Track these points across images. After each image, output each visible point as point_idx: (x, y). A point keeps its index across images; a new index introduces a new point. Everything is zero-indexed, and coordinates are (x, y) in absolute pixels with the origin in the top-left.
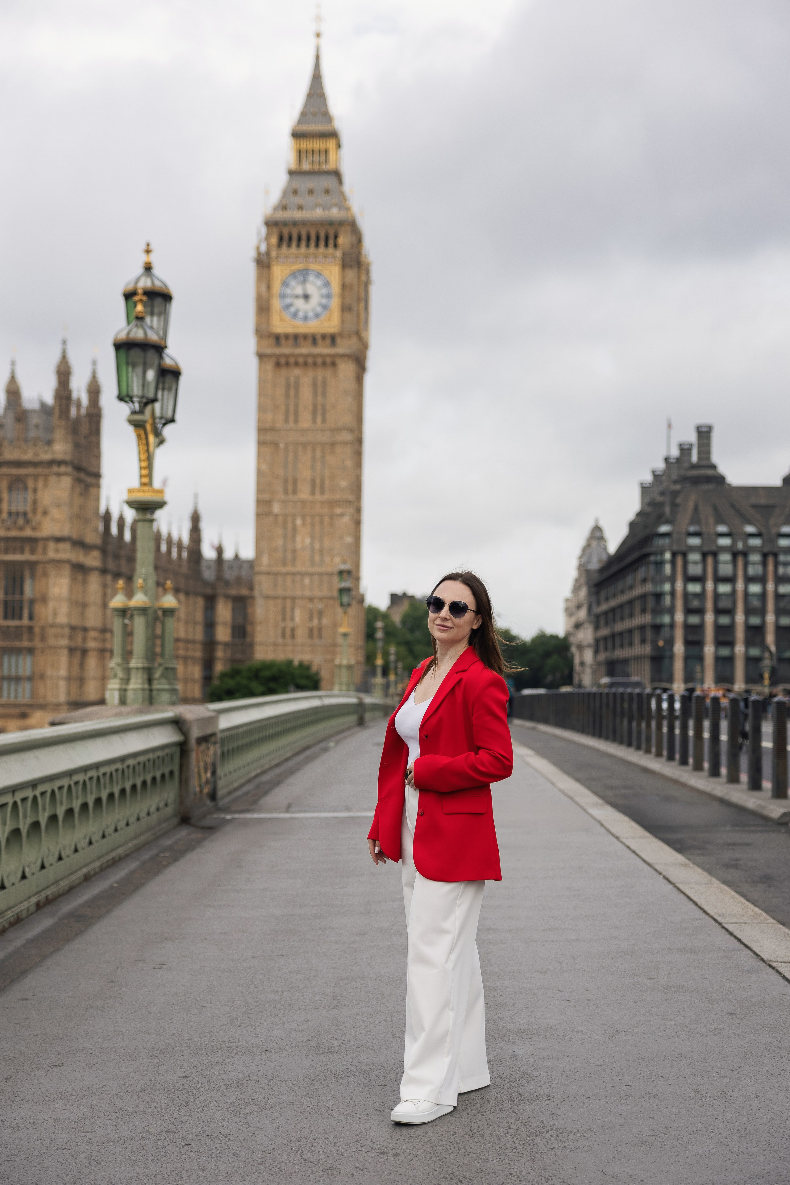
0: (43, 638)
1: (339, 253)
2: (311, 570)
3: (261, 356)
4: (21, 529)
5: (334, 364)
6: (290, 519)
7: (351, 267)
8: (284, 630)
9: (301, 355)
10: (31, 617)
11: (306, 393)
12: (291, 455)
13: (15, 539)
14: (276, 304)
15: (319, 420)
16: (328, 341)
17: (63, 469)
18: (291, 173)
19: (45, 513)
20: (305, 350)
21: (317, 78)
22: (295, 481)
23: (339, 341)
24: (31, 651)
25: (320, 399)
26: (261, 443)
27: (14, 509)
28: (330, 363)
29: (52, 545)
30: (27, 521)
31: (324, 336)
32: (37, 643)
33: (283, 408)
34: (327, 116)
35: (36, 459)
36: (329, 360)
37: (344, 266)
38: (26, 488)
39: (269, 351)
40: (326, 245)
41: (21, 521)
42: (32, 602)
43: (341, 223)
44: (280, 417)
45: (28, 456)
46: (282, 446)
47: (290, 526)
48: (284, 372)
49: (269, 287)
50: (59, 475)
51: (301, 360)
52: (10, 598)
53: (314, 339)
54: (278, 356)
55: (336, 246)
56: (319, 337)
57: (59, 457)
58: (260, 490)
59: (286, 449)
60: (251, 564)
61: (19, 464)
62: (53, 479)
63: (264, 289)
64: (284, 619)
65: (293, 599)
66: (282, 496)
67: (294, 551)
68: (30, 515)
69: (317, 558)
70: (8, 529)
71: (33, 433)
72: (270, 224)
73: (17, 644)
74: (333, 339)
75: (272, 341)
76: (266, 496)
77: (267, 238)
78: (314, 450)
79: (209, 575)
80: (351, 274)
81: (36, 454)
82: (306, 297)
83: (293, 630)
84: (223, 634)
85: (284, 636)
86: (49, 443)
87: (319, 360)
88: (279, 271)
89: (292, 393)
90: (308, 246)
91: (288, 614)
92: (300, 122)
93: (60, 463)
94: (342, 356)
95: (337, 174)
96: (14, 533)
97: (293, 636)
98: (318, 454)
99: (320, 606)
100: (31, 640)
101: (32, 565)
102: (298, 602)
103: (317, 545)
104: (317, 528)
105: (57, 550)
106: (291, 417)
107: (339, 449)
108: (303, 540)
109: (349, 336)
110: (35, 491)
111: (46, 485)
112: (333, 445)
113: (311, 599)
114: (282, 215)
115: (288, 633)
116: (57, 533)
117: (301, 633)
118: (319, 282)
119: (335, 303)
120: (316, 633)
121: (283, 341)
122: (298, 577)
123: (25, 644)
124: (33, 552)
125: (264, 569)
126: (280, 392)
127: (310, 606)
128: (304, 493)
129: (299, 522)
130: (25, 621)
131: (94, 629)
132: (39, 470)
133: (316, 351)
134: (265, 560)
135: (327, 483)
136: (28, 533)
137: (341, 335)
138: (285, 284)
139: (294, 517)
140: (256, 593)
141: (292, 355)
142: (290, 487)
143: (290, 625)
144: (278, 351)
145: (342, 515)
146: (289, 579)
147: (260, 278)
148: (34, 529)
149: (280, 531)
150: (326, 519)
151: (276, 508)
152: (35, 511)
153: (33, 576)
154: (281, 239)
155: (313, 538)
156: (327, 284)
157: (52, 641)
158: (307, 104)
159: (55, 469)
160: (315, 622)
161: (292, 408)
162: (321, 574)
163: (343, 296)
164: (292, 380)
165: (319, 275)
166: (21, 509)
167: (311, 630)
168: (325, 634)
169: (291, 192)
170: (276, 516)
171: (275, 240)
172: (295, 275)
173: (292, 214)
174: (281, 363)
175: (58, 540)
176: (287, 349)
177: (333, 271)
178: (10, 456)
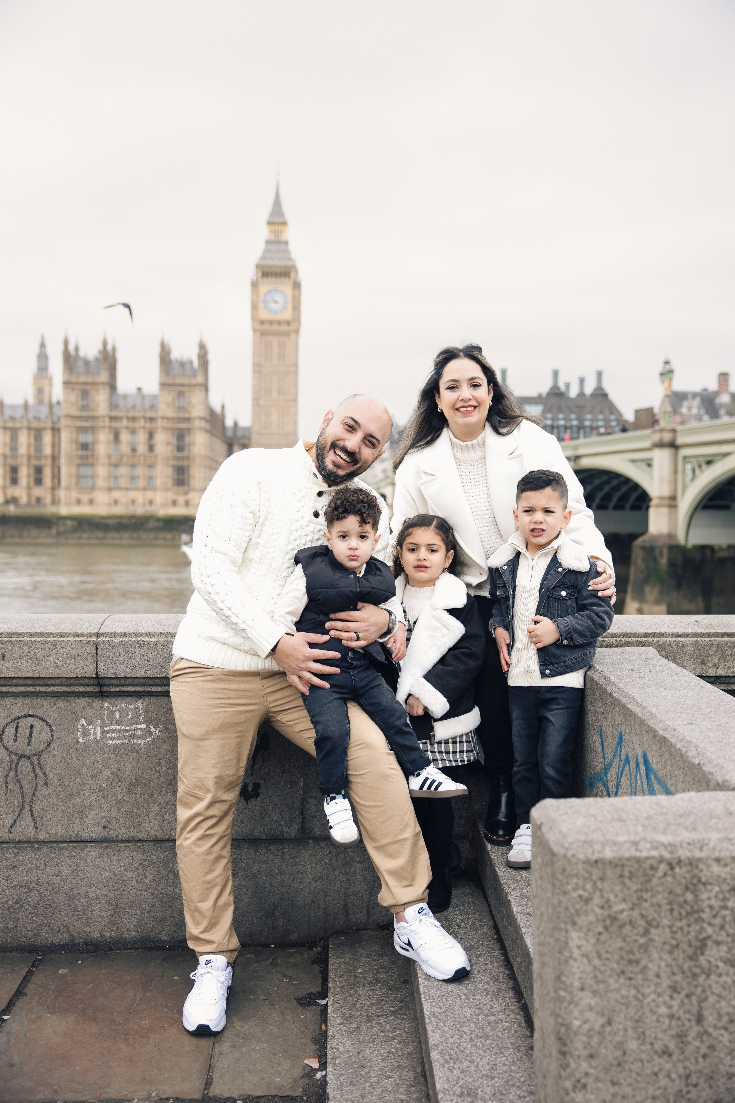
0: (194, 461)
1: (289, 282)
2: (278, 432)
3: (255, 330)
4: (184, 413)
5: (289, 335)
6: (268, 408)
7: (295, 287)
9: (273, 330)
10: (189, 451)
11: (275, 348)
12: (268, 378)
13: (180, 418)
14: (261, 305)
15: (281, 361)
16: (286, 324)
18: (267, 242)
19: (194, 407)
20: (275, 327)
21: (277, 196)
22: (270, 390)
23: (291, 323)
24: (188, 466)
25: (281, 351)
26: (255, 372)
27: (180, 405)
28: (287, 334)
29: (196, 421)
30: (186, 410)
31: (285, 321)
32: (192, 463)
33: (264, 355)
34: (281, 214)
37: (291, 287)
38: (184, 396)
39: (257, 328)
40: (284, 278)
41: (183, 410)
42: (189, 445)
43: (290, 267)
44: (263, 359)
46: (264, 373)
47: (268, 411)
48: (265, 338)
49: (257, 297)
50: (200, 390)
51: (273, 333)
52: (179, 443)
53: (279, 323)
54: (262, 330)
55: (288, 279)
56: (282, 322)
57: (200, 382)
58: (254, 394)
59: (266, 375)
60: (248, 429)
61: (182, 385)
62: (198, 392)
63: (255, 298)
66: (264, 397)
67: (270, 423)
68: (188, 408)
69: (281, 426)
70: (177, 414)
71: (188, 372)
72: (258, 266)
74: (288, 323)
75: (259, 323)
76: (257, 397)
77: (256, 273)
78: (279, 375)
79: (230, 434)
80: (294, 292)
81: (189, 381)
82: (275, 302)
86: (195, 376)
87: (282, 333)
88: (262, 288)
89: (268, 348)
90: (276, 278)
92: (270, 217)
93: (201, 385)
94: (290, 331)
95: (286, 243)
96: (180, 416)
98: (281, 377)
100: (188, 461)
101: (188, 429)
103: (281, 420)
104: (280, 412)
105: (198, 423)
106: (268, 359)
108: (274, 418)
109: (294, 321)
111: (194, 395)
112: (288, 373)
114: (263, 263)
118: (282, 296)
119: (289, 305)
121: (265, 323)
122: (272, 436)
124: (189, 423)
125: (256, 431)
126: (263, 347)
128: (275, 395)
129: (272, 409)
130: (186, 453)
132: (191, 388)
133: (280, 328)
134: (257, 427)
135: (284, 391)
136: (186, 415)
137: (290, 320)
138: (265, 296)
139: (270, 407)
140: (252, 442)
141: (268, 330)
142: (268, 392)
144: (262, 328)
146: (268, 436)
147: (253, 292)
148: (189, 413)
149: (263, 413)
150: (284, 408)
151: (262, 402)
152: (189, 406)
153: (189, 434)
154: (263, 274)
155: (279, 417)
156: (285, 296)
159: (196, 387)
161: (268, 355)
162: (283, 434)
163: (291, 302)
164: (268, 342)
165: (281, 292)
166: (183, 405)
169: (266, 251)
170: (261, 406)
171: (260, 274)
172: (270, 292)
173: (268, 262)
174: (263, 334)
175: (201, 418)
176: (266, 327)
177: (288, 290)
178: (179, 381)
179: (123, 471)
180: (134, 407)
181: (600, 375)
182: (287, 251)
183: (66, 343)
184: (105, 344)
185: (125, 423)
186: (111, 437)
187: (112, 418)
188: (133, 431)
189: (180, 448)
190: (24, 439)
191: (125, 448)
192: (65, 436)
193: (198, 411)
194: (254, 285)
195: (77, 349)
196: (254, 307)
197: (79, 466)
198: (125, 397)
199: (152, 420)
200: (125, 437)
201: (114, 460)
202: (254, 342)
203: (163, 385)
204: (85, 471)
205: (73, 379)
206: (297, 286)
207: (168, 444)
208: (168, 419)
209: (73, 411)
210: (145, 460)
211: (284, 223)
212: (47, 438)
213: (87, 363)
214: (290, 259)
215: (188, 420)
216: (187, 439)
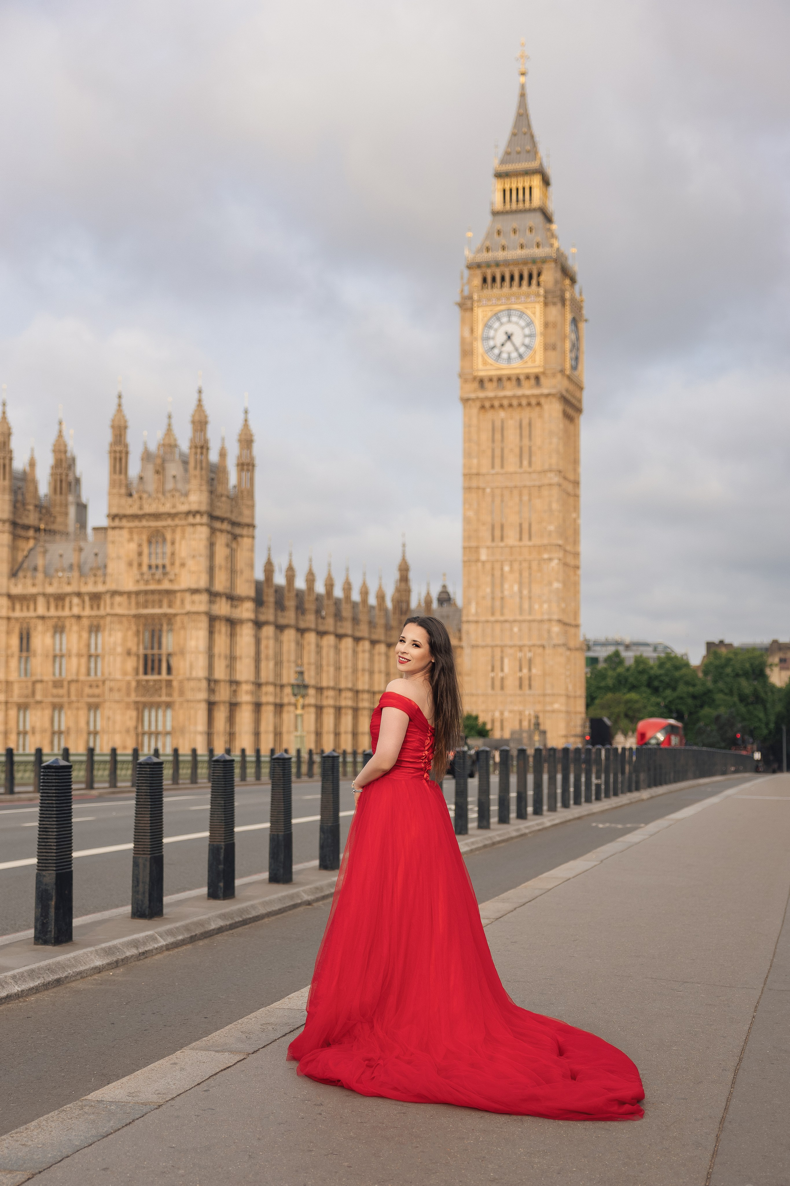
0: (182, 693)
1: (542, 291)
2: (519, 618)
3: (465, 401)
4: (159, 581)
5: (539, 404)
6: (497, 566)
7: (554, 304)
8: (493, 679)
9: (505, 397)
11: (512, 436)
12: (498, 500)
13: (153, 592)
14: (479, 348)
15: (525, 463)
16: (533, 381)
17: (198, 519)
18: (495, 214)
19: (183, 565)
20: (510, 391)
22: (502, 527)
23: (543, 380)
24: (169, 705)
25: (526, 441)
27: (154, 562)
28: (535, 403)
29: (188, 597)
30: (165, 574)
31: (528, 377)
32: (176, 697)
33: (489, 453)
35: (173, 511)
36: (533, 401)
37: (546, 304)
38: (164, 540)
39: (473, 396)
40: (530, 284)
41: (159, 574)
42: (170, 655)
43: (544, 260)
44: (486, 462)
45: (167, 508)
46: (488, 490)
47: (498, 573)
48: (490, 415)
49: (472, 331)
50: (193, 525)
51: (506, 402)
52: (149, 652)
53: (518, 380)
54: (482, 400)
55: (539, 284)
56: (522, 378)
57: (194, 507)
58: (467, 538)
59: (493, 496)
61: (157, 516)
62: (189, 529)
63: (467, 334)
64: (493, 670)
65: (502, 647)
66: (489, 543)
67: (502, 598)
68: (168, 568)
69: (526, 606)
70: (147, 582)
71: (170, 485)
72: (474, 265)
73: (156, 699)
74: (537, 378)
75: (476, 385)
76: (473, 544)
77: (469, 281)
78: (521, 495)
80: (554, 311)
81: (174, 506)
82: (509, 338)
83: (502, 679)
85: (493, 687)
86: (186, 495)
87: (524, 402)
88: (481, 314)
89: (498, 436)
90: (511, 286)
91: (498, 664)
92: (503, 162)
93: (195, 513)
94: (548, 396)
95: (545, 212)
96: (152, 587)
97: (502, 688)
98: (525, 498)
99: (529, 655)
100: (169, 695)
101: (170, 618)
102: (509, 651)
103: (525, 592)
104: (526, 574)
105: (193, 602)
106: (498, 461)
107: (545, 492)
109: (554, 375)
110: (173, 543)
111: (183, 537)
112: (540, 487)
113: (521, 648)
114: (485, 257)
115: (498, 683)
116: (194, 586)
117: (511, 683)
118: (522, 323)
119: (538, 343)
120: (526, 683)
121: (487, 385)
122: (507, 625)
123: (164, 698)
124: (170, 604)
125: (471, 618)
126: (485, 436)
127: (519, 655)
128: (512, 539)
129: (507, 568)
130: (164, 675)
131: (246, 682)
132: (177, 521)
133: (519, 392)
134: (473, 609)
135: (534, 528)
136: (166, 585)
137: (544, 373)
138: (488, 326)
139: (502, 563)
140: (464, 643)
141: (496, 398)
142: (498, 533)
143: (500, 675)
144: (481, 394)
145: (550, 559)
146: (498, 627)
147: (463, 321)
148: (171, 581)
149: (489, 579)
150: (534, 565)
151: (483, 555)
152: (173, 564)
153: (170, 629)
154: (485, 280)
155: (521, 584)
156: (529, 324)
157: (189, 695)
158: (510, 143)
159: (191, 520)
160: (525, 671)
161: (498, 452)
162: (530, 621)
163: (544, 335)
164: (498, 424)
165: (522, 315)
166: (160, 562)
167: (521, 679)
168: (535, 684)
170: (484, 563)
171: (477, 281)
172: (497, 316)
173: (495, 255)
174: (484, 406)
175: (195, 591)
176: (490, 392)
177: (535, 309)
178: (149, 508)
185: (41, 608)
186: (15, 641)
188: (59, 629)
189: (151, 664)
191: (41, 666)
194: (466, 304)
196: (467, 352)
199: (96, 598)
200: (42, 641)
201: (16, 697)
202: (467, 426)
207: (129, 653)
208: (129, 594)
210: (80, 694)
214: (550, 243)
215: (169, 595)
216: (166, 642)
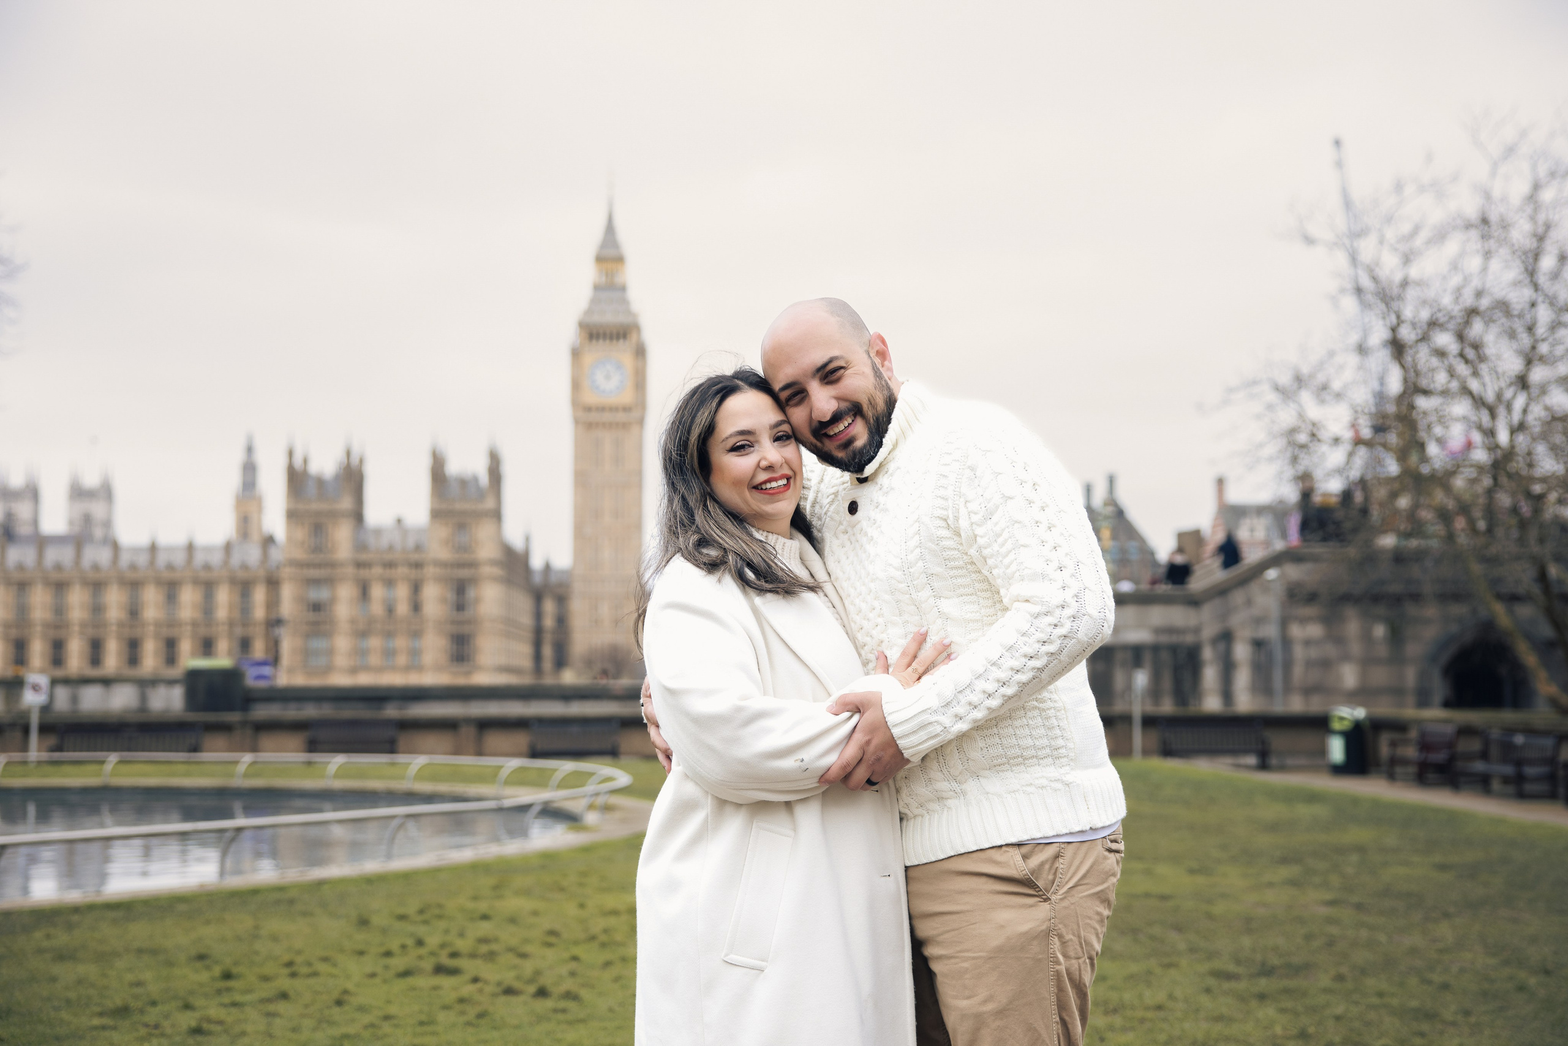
1: (630, 346)
3: (577, 421)
5: (629, 426)
6: (599, 539)
9: (607, 421)
11: (609, 448)
12: (599, 493)
13: (462, 560)
14: (586, 383)
15: (619, 467)
18: (595, 287)
19: (482, 545)
20: (607, 417)
22: (603, 510)
23: (634, 410)
25: (620, 452)
26: (577, 484)
28: (625, 426)
29: (485, 566)
30: (470, 551)
31: (623, 407)
33: (592, 458)
34: (616, 246)
35: (476, 510)
37: (633, 355)
38: (467, 530)
39: (581, 417)
40: (624, 340)
42: (474, 602)
43: (629, 325)
44: (590, 465)
45: (472, 509)
46: (592, 486)
47: (598, 543)
48: (593, 433)
49: (581, 371)
50: (490, 519)
51: (606, 424)
53: (613, 409)
54: (589, 421)
55: (628, 341)
59: (595, 488)
60: (568, 573)
61: (463, 514)
63: (577, 372)
66: (592, 522)
67: (602, 560)
72: (583, 325)
74: (627, 409)
75: (583, 410)
76: (581, 522)
77: (580, 336)
78: (617, 490)
79: (537, 579)
80: (639, 362)
81: (476, 507)
82: (609, 378)
84: (549, 622)
87: (620, 425)
88: (588, 358)
89: (598, 448)
90: (611, 340)
92: (599, 251)
94: (633, 420)
95: (624, 288)
98: (620, 493)
103: (620, 557)
106: (599, 466)
107: (632, 488)
108: (608, 554)
109: (636, 406)
112: (628, 484)
114: (590, 319)
116: (491, 557)
119: (629, 383)
121: (593, 411)
123: (469, 628)
124: (474, 569)
126: (590, 447)
128: (608, 519)
129: (606, 541)
130: (468, 615)
132: (478, 517)
133: (617, 417)
134: (580, 569)
135: (625, 512)
136: (469, 558)
137: (631, 406)
138: (592, 368)
139: (603, 537)
141: (599, 421)
142: (599, 513)
144: (588, 418)
147: (574, 365)
149: (591, 547)
151: (589, 531)
154: (590, 336)
155: (616, 551)
156: (623, 369)
161: (600, 458)
163: (632, 379)
164: (599, 439)
165: (617, 362)
169: (594, 301)
170: (588, 536)
171: (585, 337)
172: (599, 362)
173: (597, 319)
174: (590, 426)
175: (492, 562)
176: (594, 417)
177: (627, 359)
178: (458, 507)
179: (375, 643)
180: (391, 548)
181: (1111, 481)
182: (625, 302)
183: (291, 454)
184: (348, 454)
185: (377, 571)
186: (357, 593)
187: (359, 565)
188: (390, 583)
189: (460, 607)
190: (223, 597)
191: (377, 608)
192: (287, 592)
193: (487, 551)
194: (576, 354)
195: (305, 461)
196: (576, 385)
197: (308, 636)
198: (378, 532)
199: (418, 565)
200: (377, 592)
201: (360, 627)
202: (577, 440)
203: (437, 514)
204: (318, 644)
205: (301, 506)
206: (640, 352)
207: (443, 600)
208: (443, 564)
209: (299, 554)
210: (407, 626)
211: (620, 260)
212: (259, 595)
213: (320, 482)
214: (629, 312)
215: (473, 565)
216: (471, 593)
